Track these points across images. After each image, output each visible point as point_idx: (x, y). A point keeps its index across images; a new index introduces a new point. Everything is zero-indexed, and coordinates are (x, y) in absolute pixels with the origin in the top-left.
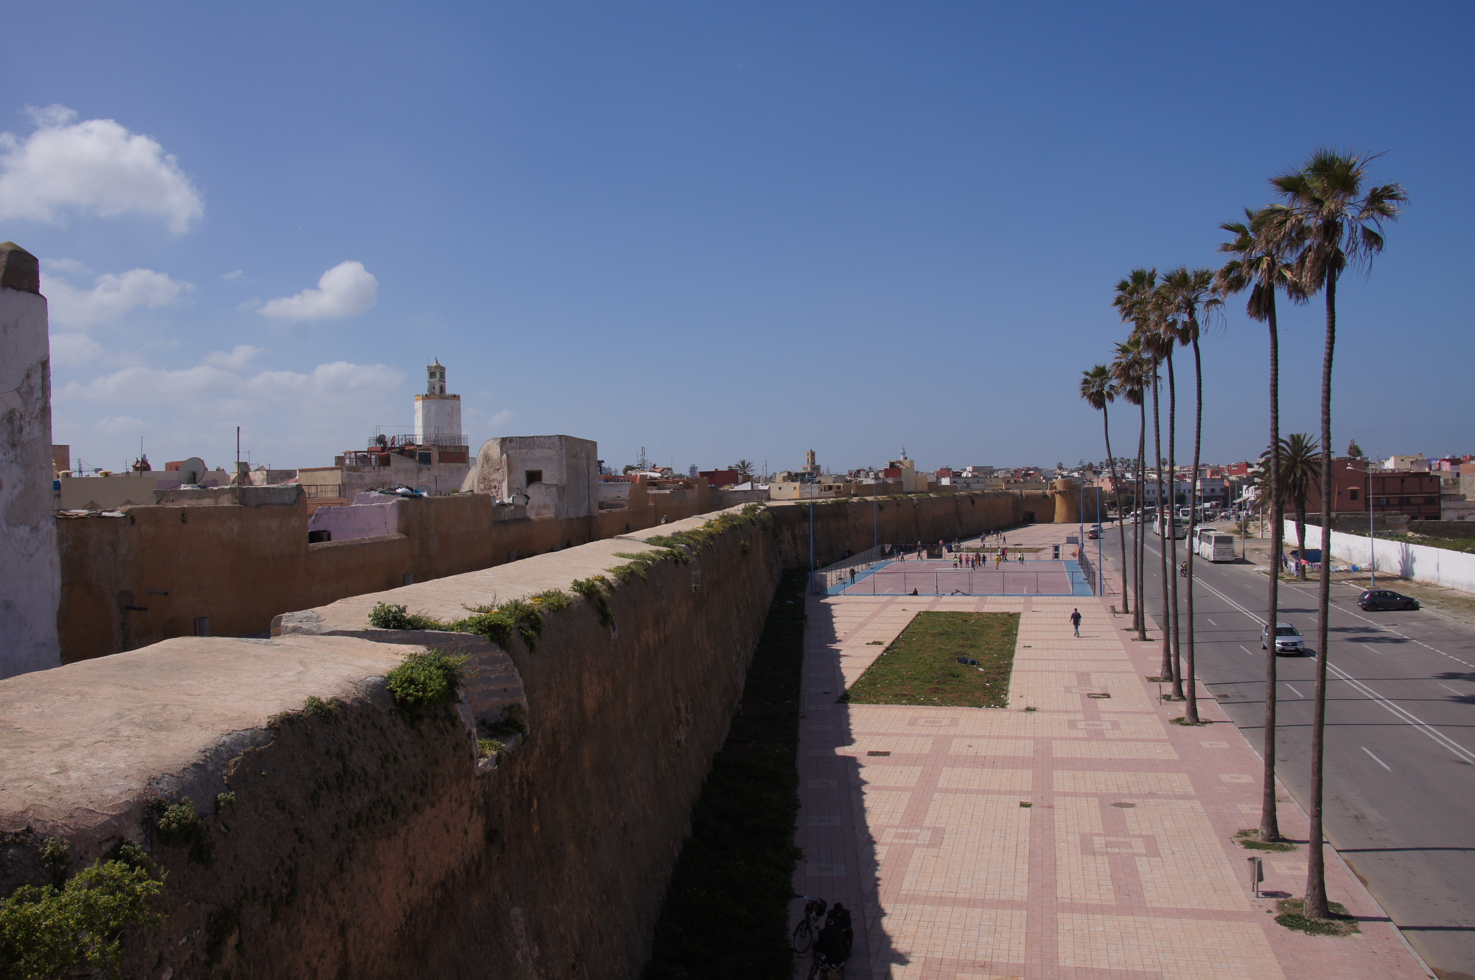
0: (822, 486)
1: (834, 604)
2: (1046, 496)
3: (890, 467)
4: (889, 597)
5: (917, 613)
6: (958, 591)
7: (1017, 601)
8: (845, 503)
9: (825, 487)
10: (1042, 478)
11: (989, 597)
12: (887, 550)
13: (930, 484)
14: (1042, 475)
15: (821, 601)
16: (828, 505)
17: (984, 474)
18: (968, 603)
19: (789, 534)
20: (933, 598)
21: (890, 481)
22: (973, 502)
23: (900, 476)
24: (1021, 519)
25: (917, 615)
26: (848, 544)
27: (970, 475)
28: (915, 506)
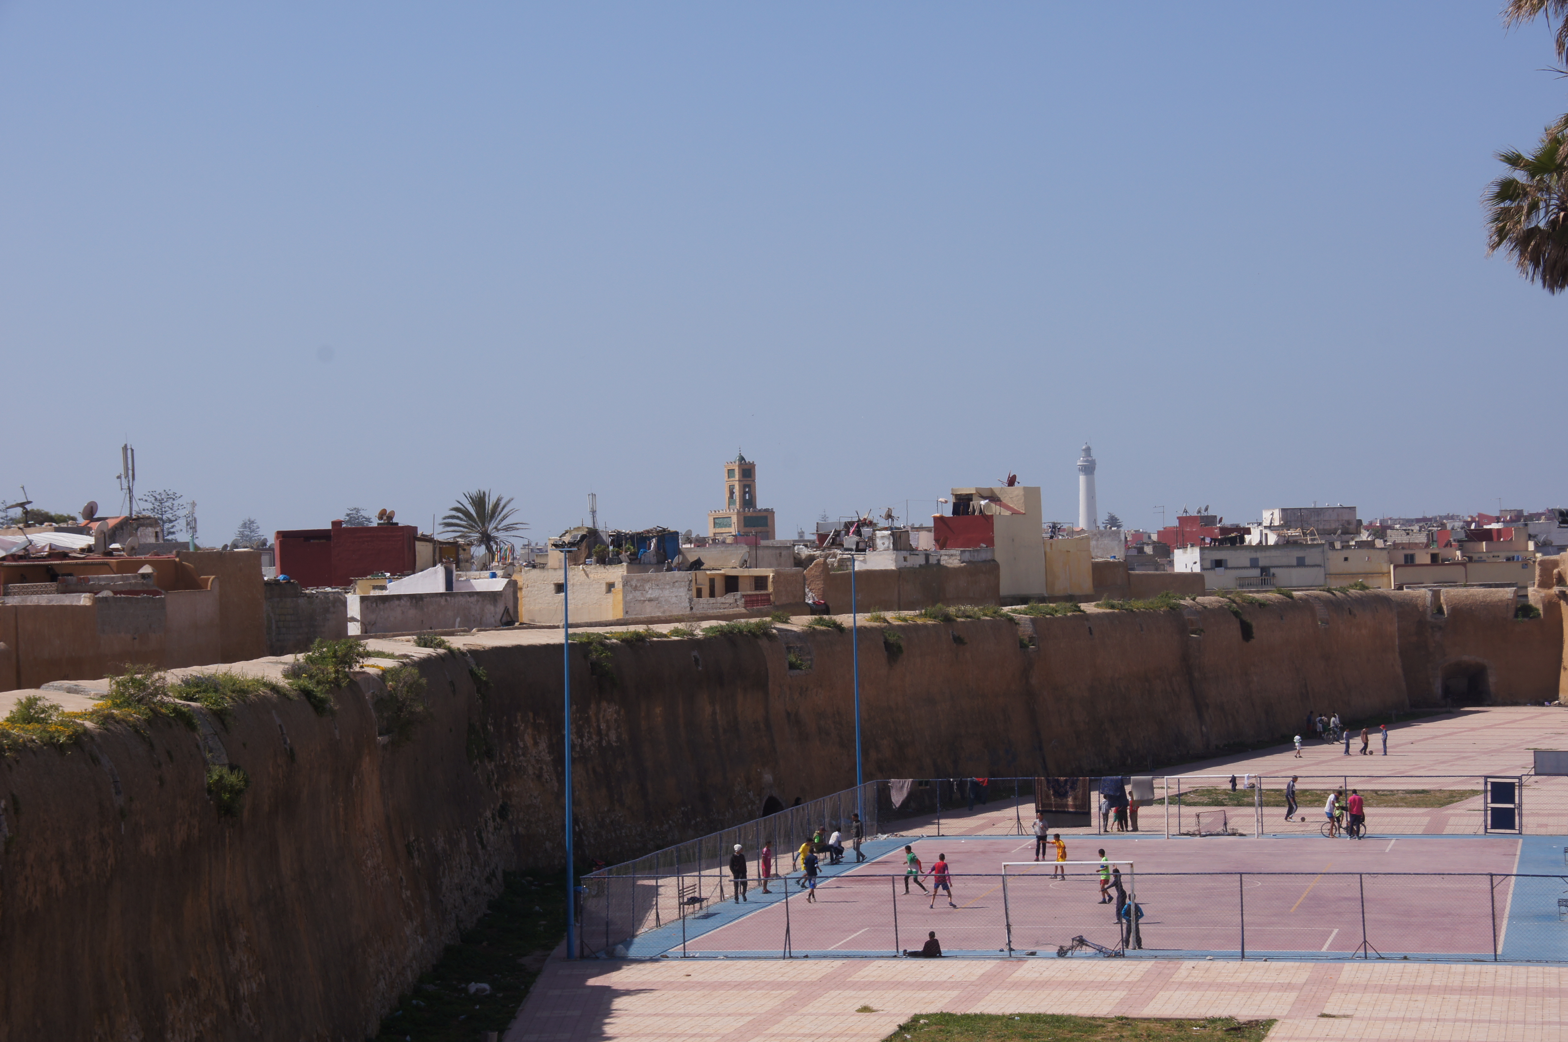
0: (703, 577)
1: (628, 993)
2: (1525, 610)
3: (955, 512)
4: (838, 963)
5: (903, 1020)
6: (1081, 941)
7: (1283, 979)
8: (764, 632)
9: (712, 581)
10: (1531, 546)
11: (1188, 964)
12: (898, 798)
13: (1099, 570)
14: (1530, 537)
15: (592, 982)
16: (693, 643)
17: (1323, 533)
18: (1102, 986)
19: (543, 745)
20: (989, 965)
21: (952, 559)
22: (1247, 632)
23: (990, 542)
24: (1437, 688)
25: (903, 1028)
26: (768, 777)
27: (1272, 539)
28: (1023, 646)
